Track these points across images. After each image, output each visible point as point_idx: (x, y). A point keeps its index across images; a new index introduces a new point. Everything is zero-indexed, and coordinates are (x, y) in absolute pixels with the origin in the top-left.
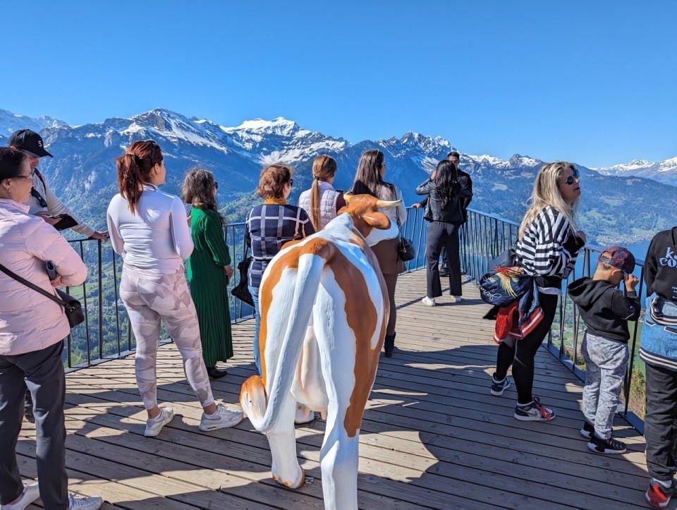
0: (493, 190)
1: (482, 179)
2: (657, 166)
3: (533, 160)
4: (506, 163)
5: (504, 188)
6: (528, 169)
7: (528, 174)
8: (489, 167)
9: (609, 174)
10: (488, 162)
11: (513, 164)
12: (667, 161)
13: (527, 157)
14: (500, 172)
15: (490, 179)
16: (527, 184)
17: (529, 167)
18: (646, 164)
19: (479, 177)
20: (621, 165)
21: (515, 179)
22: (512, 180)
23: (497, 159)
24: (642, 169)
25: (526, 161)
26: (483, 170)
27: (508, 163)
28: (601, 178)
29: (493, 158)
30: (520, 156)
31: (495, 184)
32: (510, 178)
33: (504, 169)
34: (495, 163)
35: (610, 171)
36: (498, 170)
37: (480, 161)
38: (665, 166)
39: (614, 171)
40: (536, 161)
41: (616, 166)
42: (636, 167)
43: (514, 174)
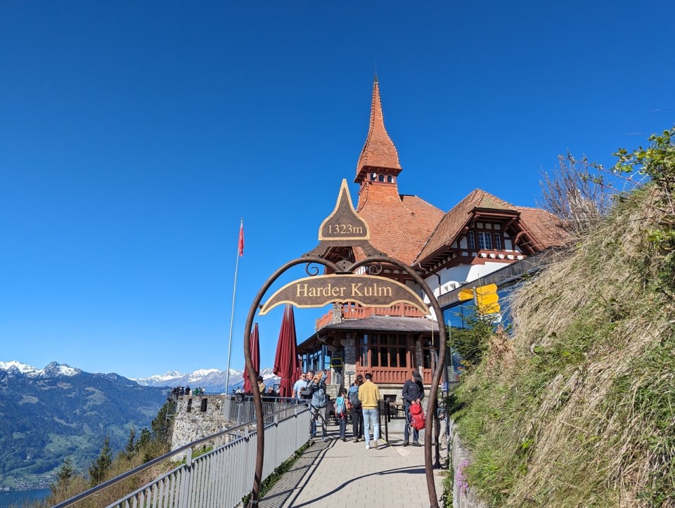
0: (20, 403)
1: (8, 390)
2: (187, 377)
3: (72, 369)
4: (40, 371)
5: (35, 400)
6: (66, 379)
7: (65, 384)
8: (18, 376)
9: (146, 385)
10: (18, 369)
11: (48, 372)
12: (195, 373)
13: (66, 365)
14: (31, 382)
15: (19, 391)
16: (63, 396)
17: (67, 376)
18: (179, 376)
19: (4, 388)
20: (157, 376)
21: (49, 390)
22: (46, 391)
23: (29, 367)
24: (175, 380)
25: (64, 370)
26: (10, 380)
27: (42, 372)
28: (140, 388)
29: (24, 365)
30: (57, 364)
31: (25, 397)
32: (43, 389)
33: (39, 378)
34: (26, 371)
35: (147, 381)
36: (30, 379)
37: (6, 368)
38: (193, 377)
39: (152, 381)
40: (75, 370)
41: (153, 377)
42: (170, 378)
43: (49, 384)
